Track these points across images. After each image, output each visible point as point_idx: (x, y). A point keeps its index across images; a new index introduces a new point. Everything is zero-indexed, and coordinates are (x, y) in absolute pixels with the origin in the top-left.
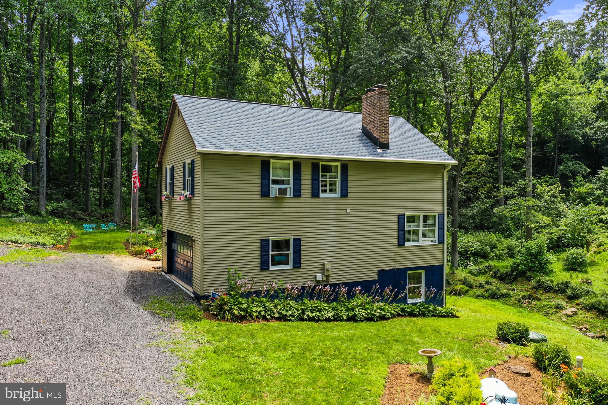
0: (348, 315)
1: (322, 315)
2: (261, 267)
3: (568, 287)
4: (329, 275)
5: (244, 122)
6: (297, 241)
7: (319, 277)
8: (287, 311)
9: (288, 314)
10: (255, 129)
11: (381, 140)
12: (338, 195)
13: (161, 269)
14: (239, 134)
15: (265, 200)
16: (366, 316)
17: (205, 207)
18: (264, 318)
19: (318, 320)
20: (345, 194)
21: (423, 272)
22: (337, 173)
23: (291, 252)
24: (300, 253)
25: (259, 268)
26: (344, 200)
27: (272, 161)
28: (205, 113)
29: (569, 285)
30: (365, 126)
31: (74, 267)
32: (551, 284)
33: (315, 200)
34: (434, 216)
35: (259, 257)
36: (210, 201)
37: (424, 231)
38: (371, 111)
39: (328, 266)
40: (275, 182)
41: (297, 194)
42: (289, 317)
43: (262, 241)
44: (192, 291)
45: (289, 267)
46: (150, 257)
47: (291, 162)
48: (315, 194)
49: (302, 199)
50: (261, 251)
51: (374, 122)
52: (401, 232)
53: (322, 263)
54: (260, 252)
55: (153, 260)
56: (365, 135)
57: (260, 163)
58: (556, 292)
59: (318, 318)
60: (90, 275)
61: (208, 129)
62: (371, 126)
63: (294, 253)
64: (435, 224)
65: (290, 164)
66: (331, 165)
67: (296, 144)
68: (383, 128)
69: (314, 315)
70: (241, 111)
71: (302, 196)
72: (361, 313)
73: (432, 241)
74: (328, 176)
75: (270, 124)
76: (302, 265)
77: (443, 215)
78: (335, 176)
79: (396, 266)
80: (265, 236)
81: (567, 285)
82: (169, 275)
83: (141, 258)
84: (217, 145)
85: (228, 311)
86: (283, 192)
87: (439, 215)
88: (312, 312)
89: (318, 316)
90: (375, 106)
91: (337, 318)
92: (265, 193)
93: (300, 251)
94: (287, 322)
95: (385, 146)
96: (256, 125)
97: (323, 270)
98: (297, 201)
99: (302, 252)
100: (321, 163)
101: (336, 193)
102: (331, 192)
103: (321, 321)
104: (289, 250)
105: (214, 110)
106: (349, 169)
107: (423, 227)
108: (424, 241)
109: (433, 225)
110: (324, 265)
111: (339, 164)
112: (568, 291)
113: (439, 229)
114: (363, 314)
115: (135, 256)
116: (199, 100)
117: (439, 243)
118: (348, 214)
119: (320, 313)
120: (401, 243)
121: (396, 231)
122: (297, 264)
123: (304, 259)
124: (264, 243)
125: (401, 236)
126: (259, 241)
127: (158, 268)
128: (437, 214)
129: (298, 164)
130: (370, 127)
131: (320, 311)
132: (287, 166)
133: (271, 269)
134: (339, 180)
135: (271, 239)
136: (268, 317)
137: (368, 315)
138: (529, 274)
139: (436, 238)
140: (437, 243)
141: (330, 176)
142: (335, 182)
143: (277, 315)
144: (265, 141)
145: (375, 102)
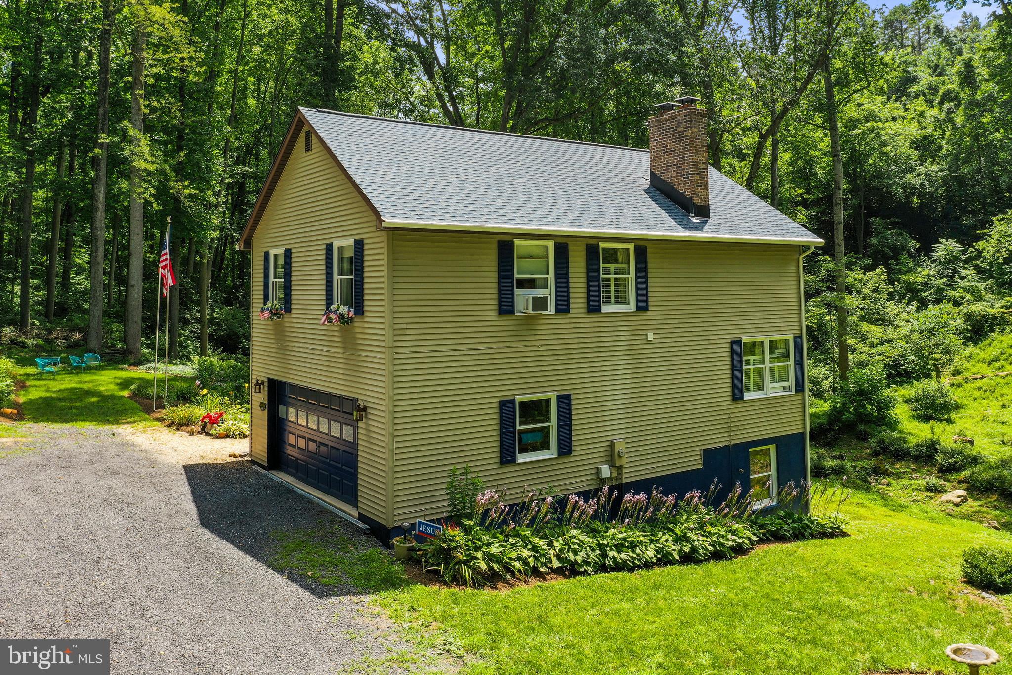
0: (680, 551)
1: (639, 555)
2: (501, 457)
3: (936, 450)
4: (622, 466)
5: (447, 165)
6: (565, 401)
7: (606, 471)
8: (576, 553)
9: (579, 559)
10: (471, 178)
11: (697, 201)
12: (631, 307)
13: (248, 458)
14: (448, 189)
15: (507, 321)
16: (710, 548)
17: (397, 338)
18: (536, 572)
19: (631, 568)
20: (643, 306)
21: (772, 448)
22: (628, 263)
23: (553, 424)
24: (570, 425)
25: (498, 460)
26: (642, 317)
27: (517, 242)
28: (371, 146)
29: (938, 447)
30: (657, 173)
31: (67, 462)
32: (906, 445)
33: (594, 318)
34: (787, 342)
35: (497, 438)
36: (404, 326)
37: (772, 370)
38: (672, 146)
39: (620, 447)
40: (522, 284)
41: (563, 308)
42: (581, 566)
43: (502, 403)
44: (356, 515)
45: (550, 454)
46: (213, 431)
47: (551, 244)
48: (593, 308)
49: (570, 316)
50: (501, 424)
51: (678, 166)
52: (737, 374)
53: (608, 443)
54: (497, 427)
55: (219, 437)
56: (659, 190)
57: (495, 246)
58: (916, 459)
59: (633, 563)
60: (112, 481)
61: (387, 178)
62: (672, 174)
63: (559, 426)
64: (788, 355)
65: (547, 247)
66: (617, 249)
67: (555, 209)
68: (698, 177)
69: (623, 556)
70: (432, 143)
71: (572, 311)
72: (703, 543)
73: (784, 388)
74: (612, 271)
75: (494, 169)
76: (574, 448)
77: (801, 338)
78: (623, 269)
79: (730, 441)
80: (507, 394)
81: (933, 446)
82: (273, 472)
83: (191, 434)
84: (418, 211)
85: (466, 563)
86: (540, 303)
87: (795, 338)
88: (619, 552)
89: (633, 558)
90: (681, 137)
91: (664, 560)
92: (506, 307)
93: (570, 420)
94: (579, 577)
95: (703, 212)
96: (470, 170)
97: (612, 456)
98: (562, 320)
99: (573, 423)
100: (603, 245)
101: (626, 302)
102: (618, 301)
103: (640, 567)
104: (548, 419)
105: (383, 140)
106: (649, 255)
107: (771, 362)
108: (774, 389)
109: (786, 356)
110: (612, 445)
111: (631, 247)
112: (939, 458)
113: (795, 364)
114: (707, 544)
115: (178, 430)
116: (349, 120)
117: (797, 391)
118: (650, 342)
119: (633, 552)
120: (737, 395)
121: (729, 372)
122: (565, 449)
123: (578, 435)
124: (506, 406)
125: (737, 381)
126: (496, 405)
127: (241, 456)
128: (791, 338)
129: (562, 246)
130: (669, 176)
131: (633, 547)
132: (541, 252)
133: (519, 461)
134: (632, 278)
135: (519, 399)
136: (542, 569)
137: (713, 546)
138: (862, 427)
139: (792, 383)
140: (793, 392)
141: (616, 269)
142: (625, 281)
143: (556, 564)
144: (500, 203)
145: (679, 129)
